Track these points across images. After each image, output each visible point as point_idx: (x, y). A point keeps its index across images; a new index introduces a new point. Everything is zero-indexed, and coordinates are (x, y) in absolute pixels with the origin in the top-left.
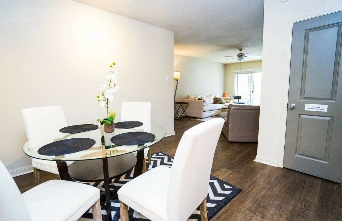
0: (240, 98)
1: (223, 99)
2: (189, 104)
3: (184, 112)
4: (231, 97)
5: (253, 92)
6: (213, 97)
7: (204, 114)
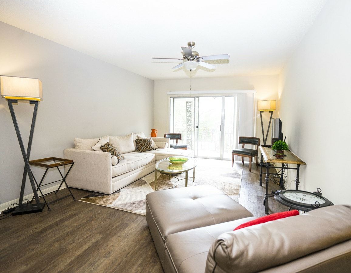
0: (179, 137)
1: (153, 141)
2: (73, 163)
3: (64, 184)
4: (165, 136)
5: (197, 127)
6: (133, 138)
7: (115, 183)
